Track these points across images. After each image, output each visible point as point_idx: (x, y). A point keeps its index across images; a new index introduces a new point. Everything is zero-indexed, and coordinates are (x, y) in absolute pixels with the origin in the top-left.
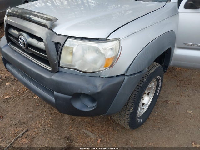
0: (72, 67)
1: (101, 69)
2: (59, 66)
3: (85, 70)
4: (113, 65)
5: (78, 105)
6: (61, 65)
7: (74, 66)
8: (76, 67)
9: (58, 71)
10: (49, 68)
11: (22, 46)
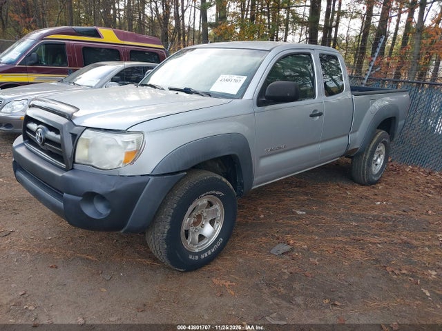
0: (88, 163)
1: (121, 165)
2: (74, 162)
3: (104, 167)
4: (134, 160)
5: (88, 211)
6: (77, 161)
7: (91, 162)
8: (93, 164)
9: (73, 169)
10: (64, 166)
11: (38, 141)
